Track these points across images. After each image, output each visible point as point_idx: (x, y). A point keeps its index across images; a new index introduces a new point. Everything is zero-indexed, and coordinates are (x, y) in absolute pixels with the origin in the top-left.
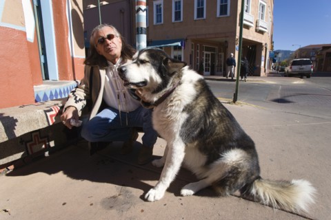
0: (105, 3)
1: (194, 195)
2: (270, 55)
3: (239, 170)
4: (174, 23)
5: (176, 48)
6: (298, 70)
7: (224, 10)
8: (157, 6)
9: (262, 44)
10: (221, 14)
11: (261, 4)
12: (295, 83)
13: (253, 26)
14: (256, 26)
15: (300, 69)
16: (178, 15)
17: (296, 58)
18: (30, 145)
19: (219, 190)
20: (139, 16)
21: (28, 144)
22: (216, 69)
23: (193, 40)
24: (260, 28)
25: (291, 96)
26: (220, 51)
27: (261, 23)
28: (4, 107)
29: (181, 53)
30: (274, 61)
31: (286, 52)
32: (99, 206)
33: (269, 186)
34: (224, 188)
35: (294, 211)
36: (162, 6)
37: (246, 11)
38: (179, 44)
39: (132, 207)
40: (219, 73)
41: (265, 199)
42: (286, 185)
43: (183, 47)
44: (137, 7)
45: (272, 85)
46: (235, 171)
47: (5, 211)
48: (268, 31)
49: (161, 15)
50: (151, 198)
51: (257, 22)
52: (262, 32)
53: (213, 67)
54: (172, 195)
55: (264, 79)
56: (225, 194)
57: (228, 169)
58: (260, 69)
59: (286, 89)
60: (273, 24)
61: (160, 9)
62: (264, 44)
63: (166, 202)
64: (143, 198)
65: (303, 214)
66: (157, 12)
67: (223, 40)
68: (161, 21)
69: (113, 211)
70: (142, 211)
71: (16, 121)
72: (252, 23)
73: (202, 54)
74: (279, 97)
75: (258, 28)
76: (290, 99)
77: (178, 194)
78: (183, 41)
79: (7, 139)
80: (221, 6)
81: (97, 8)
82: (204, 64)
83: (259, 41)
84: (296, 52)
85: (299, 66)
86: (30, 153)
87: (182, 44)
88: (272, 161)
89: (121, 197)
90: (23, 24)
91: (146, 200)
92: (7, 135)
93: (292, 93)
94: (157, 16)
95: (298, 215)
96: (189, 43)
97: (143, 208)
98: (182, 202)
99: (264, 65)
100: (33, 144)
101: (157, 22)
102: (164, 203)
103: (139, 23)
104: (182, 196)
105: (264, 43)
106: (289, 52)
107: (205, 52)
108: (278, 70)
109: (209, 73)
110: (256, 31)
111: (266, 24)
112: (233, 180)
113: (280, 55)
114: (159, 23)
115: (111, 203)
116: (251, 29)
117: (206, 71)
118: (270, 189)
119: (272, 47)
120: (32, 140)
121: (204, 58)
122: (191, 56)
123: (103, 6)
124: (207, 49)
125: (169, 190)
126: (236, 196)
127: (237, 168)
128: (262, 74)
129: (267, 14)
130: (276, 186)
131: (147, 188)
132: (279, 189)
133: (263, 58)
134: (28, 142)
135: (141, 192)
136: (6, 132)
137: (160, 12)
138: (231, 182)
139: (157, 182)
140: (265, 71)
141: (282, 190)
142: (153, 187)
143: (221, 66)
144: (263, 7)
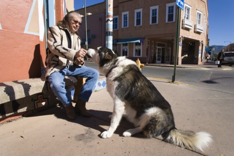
0: (90, 14)
1: (131, 136)
2: (206, 49)
3: (157, 119)
4: (135, 27)
5: (137, 44)
6: (228, 60)
7: (171, 18)
8: (124, 16)
9: (199, 41)
10: (169, 20)
11: (198, 13)
12: (224, 69)
13: (192, 29)
14: (195, 29)
15: (229, 59)
16: (138, 22)
17: (227, 51)
18: (37, 103)
19: (145, 133)
20: (108, 24)
21: (36, 102)
22: (165, 59)
23: (149, 39)
24: (198, 30)
25: (218, 79)
26: (168, 46)
27: (198, 27)
28: (25, 79)
29: (141, 47)
30: (210, 54)
31: (220, 47)
32: (73, 139)
33: (180, 134)
34: (148, 132)
35: (194, 150)
36: (128, 16)
37: (187, 18)
38: (139, 41)
39: (93, 141)
40: (168, 62)
41: (176, 142)
42: (191, 134)
43: (142, 44)
44: (107, 19)
45: (206, 71)
46: (153, 120)
47: (22, 137)
48: (204, 33)
49: (127, 22)
50: (104, 136)
51: (195, 26)
52: (199, 33)
53: (163, 57)
54: (118, 135)
55: (200, 66)
56: (149, 136)
57: (149, 119)
58: (197, 59)
59: (215, 74)
60: (208, 27)
61: (127, 18)
62: (200, 42)
63: (113, 139)
64: (100, 136)
65: (200, 152)
66: (124, 20)
67: (171, 38)
68: (127, 26)
69: (81, 142)
70: (98, 143)
71: (30, 86)
72: (191, 26)
73: (155, 49)
74: (208, 79)
75: (196, 30)
76: (216, 81)
77: (121, 135)
78: (142, 39)
79: (24, 96)
80: (169, 15)
81: (85, 17)
82: (157, 55)
83: (197, 39)
84: (227, 47)
85: (229, 58)
86: (36, 107)
87: (141, 41)
88: (188, 120)
89: (87, 135)
90: (38, 32)
91: (101, 137)
92: (25, 94)
93: (219, 77)
94: (124, 22)
95: (196, 152)
96: (146, 41)
97: (99, 142)
98: (123, 140)
99: (201, 56)
100: (38, 102)
101: (124, 26)
102: (112, 140)
103: (108, 29)
104: (124, 136)
105: (200, 40)
106: (222, 46)
107: (158, 47)
108: (213, 60)
109: (160, 62)
110: (195, 32)
111: (202, 27)
112: (153, 126)
113: (214, 49)
114: (125, 27)
115: (81, 137)
116: (190, 31)
117: (158, 60)
118: (180, 136)
119: (208, 43)
120: (38, 100)
121: (157, 51)
122: (147, 50)
123: (88, 16)
124: (159, 45)
125: (116, 132)
126: (158, 139)
127: (155, 118)
128: (200, 62)
129: (203, 20)
130: (184, 134)
131: (102, 130)
132: (186, 136)
133: (200, 52)
134: (36, 100)
135: (99, 132)
136: (25, 92)
137: (127, 19)
138: (152, 128)
139: (108, 127)
140: (202, 61)
141: (187, 137)
142: (106, 130)
143: (169, 57)
144: (200, 15)
